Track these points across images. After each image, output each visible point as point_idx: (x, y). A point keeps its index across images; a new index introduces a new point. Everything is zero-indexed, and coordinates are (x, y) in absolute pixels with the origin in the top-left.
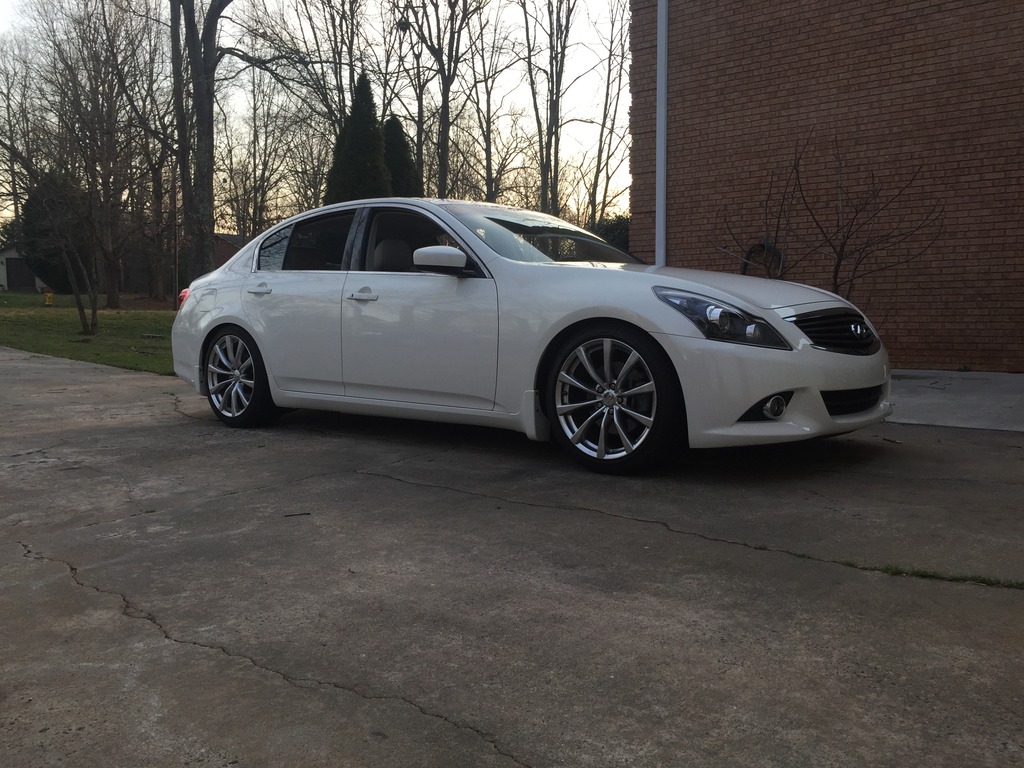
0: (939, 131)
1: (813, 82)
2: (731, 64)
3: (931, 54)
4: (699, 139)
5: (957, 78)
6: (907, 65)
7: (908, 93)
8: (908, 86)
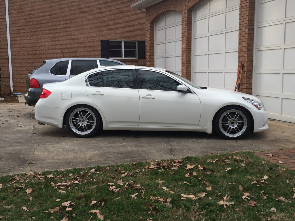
0: (71, 49)
1: (46, 35)
2: (26, 28)
3: (68, 35)
4: (19, 43)
5: (73, 40)
6: (64, 36)
7: (65, 41)
8: (65, 40)
